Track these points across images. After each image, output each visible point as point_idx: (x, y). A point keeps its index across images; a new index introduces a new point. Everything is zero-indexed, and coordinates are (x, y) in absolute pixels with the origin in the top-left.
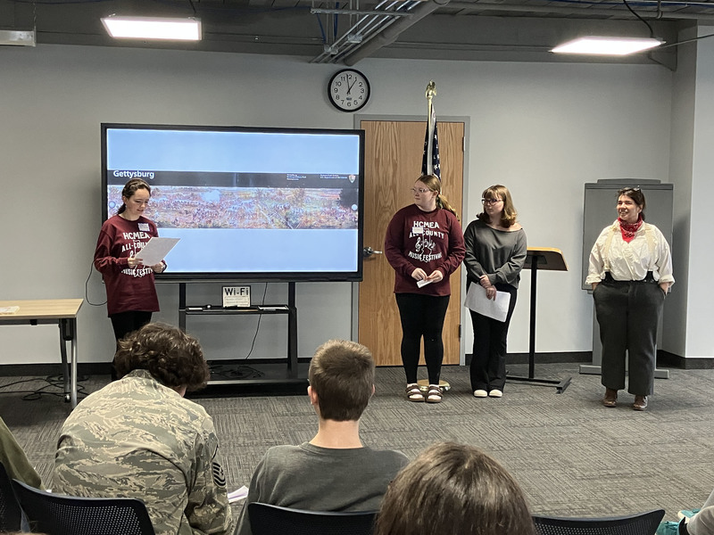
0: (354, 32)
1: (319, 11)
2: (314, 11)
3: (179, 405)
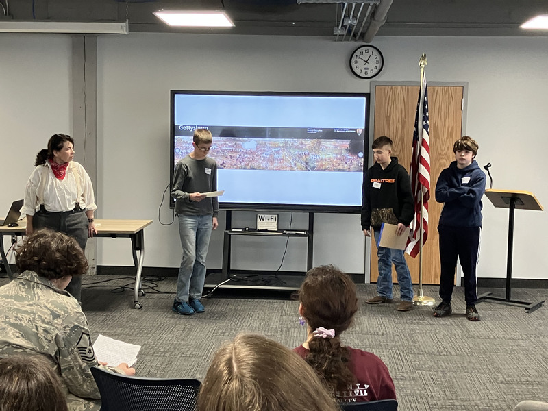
1: (304, 2)
3: (46, 307)
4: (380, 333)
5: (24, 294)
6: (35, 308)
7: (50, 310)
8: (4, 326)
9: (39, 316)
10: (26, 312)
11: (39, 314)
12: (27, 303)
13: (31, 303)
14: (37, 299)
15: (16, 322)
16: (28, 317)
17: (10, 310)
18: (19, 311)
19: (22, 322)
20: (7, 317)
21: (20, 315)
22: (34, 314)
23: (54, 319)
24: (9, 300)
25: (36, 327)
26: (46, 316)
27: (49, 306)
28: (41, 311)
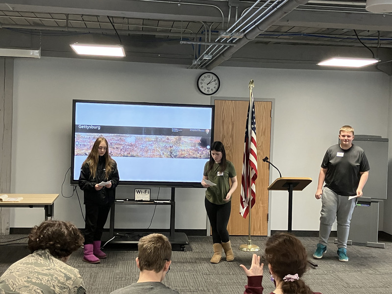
0: (207, 53)
1: (185, 43)
2: (182, 42)
3: (60, 271)
4: (231, 273)
5: (42, 261)
6: (52, 272)
7: (64, 274)
8: (27, 285)
9: (56, 278)
10: (46, 275)
11: (56, 276)
12: (46, 268)
13: (49, 268)
14: (53, 266)
15: (37, 282)
16: (47, 278)
17: (31, 273)
18: (39, 273)
19: (42, 282)
20: (28, 278)
21: (40, 277)
22: (52, 276)
23: (67, 280)
24: (29, 266)
25: (54, 286)
26: (61, 278)
27: (63, 270)
28: (57, 274)
